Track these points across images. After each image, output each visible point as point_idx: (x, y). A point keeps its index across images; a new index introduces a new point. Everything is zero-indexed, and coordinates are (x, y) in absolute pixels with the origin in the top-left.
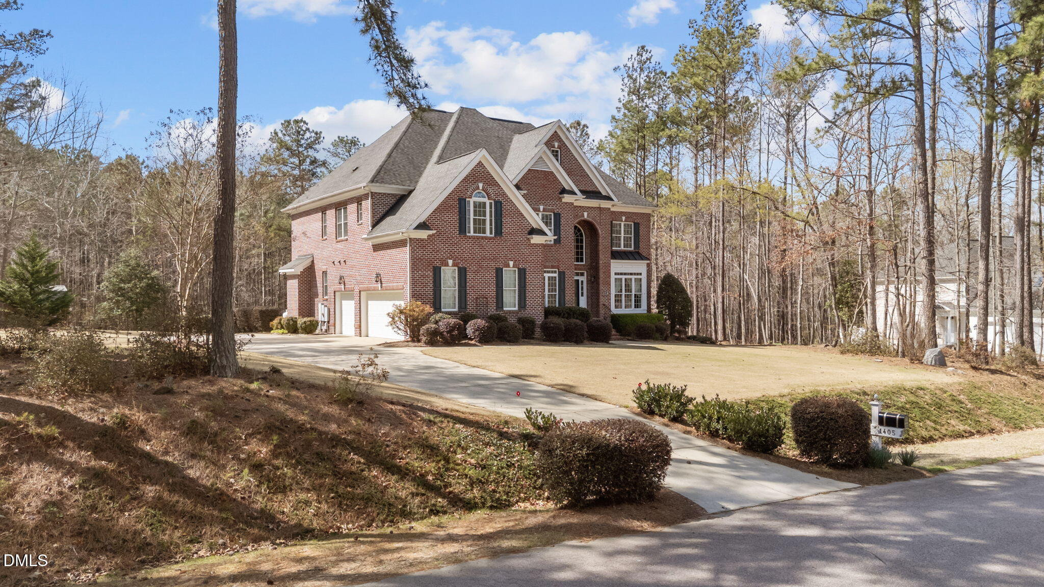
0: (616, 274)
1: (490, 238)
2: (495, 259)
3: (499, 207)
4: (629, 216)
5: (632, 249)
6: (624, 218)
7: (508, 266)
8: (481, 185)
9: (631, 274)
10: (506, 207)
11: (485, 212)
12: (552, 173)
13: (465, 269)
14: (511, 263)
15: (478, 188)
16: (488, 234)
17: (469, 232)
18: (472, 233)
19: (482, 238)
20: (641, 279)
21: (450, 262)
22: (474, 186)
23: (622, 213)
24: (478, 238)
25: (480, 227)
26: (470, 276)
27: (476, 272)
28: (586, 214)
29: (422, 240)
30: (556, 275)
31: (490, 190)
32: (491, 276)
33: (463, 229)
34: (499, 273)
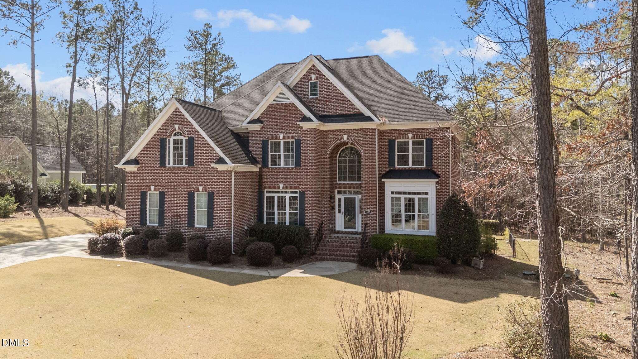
0: (393, 193)
1: (184, 168)
2: (187, 185)
3: (191, 142)
4: (416, 133)
5: (424, 166)
6: (410, 136)
7: (198, 190)
8: (177, 127)
9: (414, 193)
10: (197, 142)
11: (181, 147)
12: (292, 104)
13: (164, 192)
14: (201, 188)
15: (175, 129)
16: (184, 165)
17: (169, 164)
18: (172, 164)
19: (180, 168)
20: (427, 199)
21: (153, 188)
22: (172, 128)
23: (408, 131)
24: (177, 168)
25: (178, 159)
26: (167, 199)
27: (173, 195)
28: (345, 137)
29: (134, 172)
30: (297, 195)
31: (185, 130)
32: (184, 199)
33: (162, 162)
34: (191, 196)
